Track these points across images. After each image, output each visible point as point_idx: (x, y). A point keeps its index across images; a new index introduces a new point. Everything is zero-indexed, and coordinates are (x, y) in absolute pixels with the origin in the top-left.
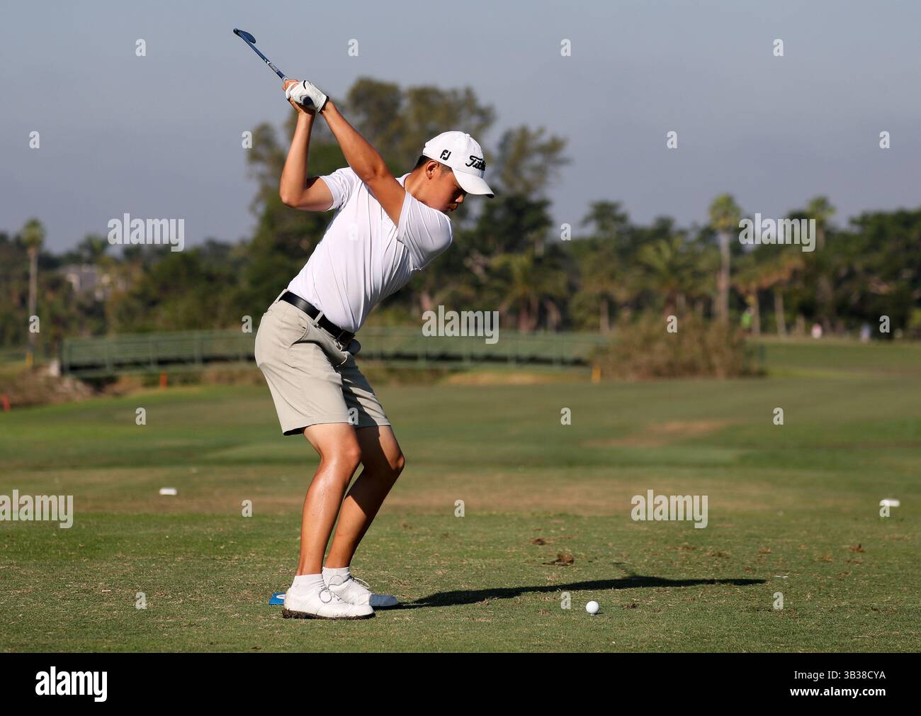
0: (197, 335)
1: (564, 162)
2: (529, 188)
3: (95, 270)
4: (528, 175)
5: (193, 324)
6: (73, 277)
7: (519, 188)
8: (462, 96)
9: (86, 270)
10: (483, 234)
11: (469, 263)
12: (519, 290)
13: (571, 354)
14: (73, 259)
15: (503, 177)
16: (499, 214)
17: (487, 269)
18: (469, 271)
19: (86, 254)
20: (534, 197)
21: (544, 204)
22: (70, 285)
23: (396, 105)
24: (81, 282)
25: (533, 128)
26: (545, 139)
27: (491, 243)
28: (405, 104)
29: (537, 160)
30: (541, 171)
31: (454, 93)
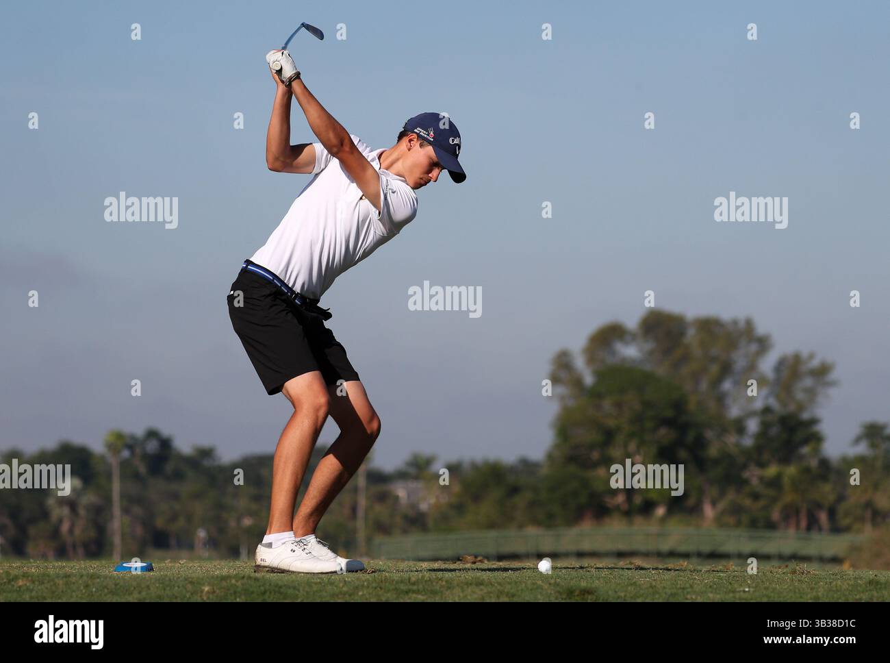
0: (493, 534)
1: (832, 384)
2: (801, 408)
3: (419, 485)
4: (800, 396)
5: (492, 526)
6: (401, 491)
7: (792, 408)
8: (742, 324)
9: (412, 485)
10: (759, 449)
11: (746, 474)
12: (788, 497)
13: (829, 552)
14: (402, 476)
15: (777, 397)
16: (774, 431)
17: (761, 479)
18: (746, 482)
19: (412, 471)
20: (805, 416)
21: (814, 421)
22: (397, 498)
23: (682, 333)
24: (409, 496)
25: (805, 353)
26: (815, 363)
27: (766, 456)
28: (691, 332)
29: (808, 382)
30: (812, 393)
31: (735, 322)
